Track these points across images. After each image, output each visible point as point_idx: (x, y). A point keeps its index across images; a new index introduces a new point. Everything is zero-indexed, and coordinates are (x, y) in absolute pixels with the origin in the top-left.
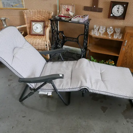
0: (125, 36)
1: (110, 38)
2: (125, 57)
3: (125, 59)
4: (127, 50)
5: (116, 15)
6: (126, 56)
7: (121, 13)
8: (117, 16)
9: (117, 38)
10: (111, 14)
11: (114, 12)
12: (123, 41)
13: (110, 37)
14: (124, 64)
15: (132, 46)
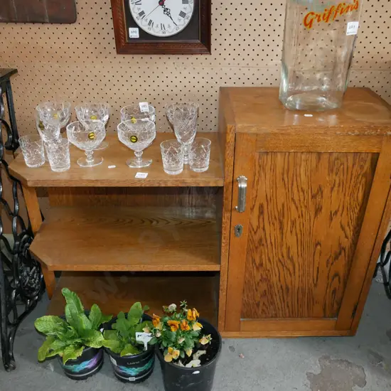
0: (229, 152)
1: (140, 180)
2: (257, 268)
3: (258, 278)
4: (261, 231)
5: (155, 31)
6: (258, 261)
7: (183, 14)
8: (167, 34)
9: (186, 167)
10: (131, 29)
11: (142, 13)
12: (220, 184)
13: (143, 170)
14: (258, 305)
15: (280, 207)
